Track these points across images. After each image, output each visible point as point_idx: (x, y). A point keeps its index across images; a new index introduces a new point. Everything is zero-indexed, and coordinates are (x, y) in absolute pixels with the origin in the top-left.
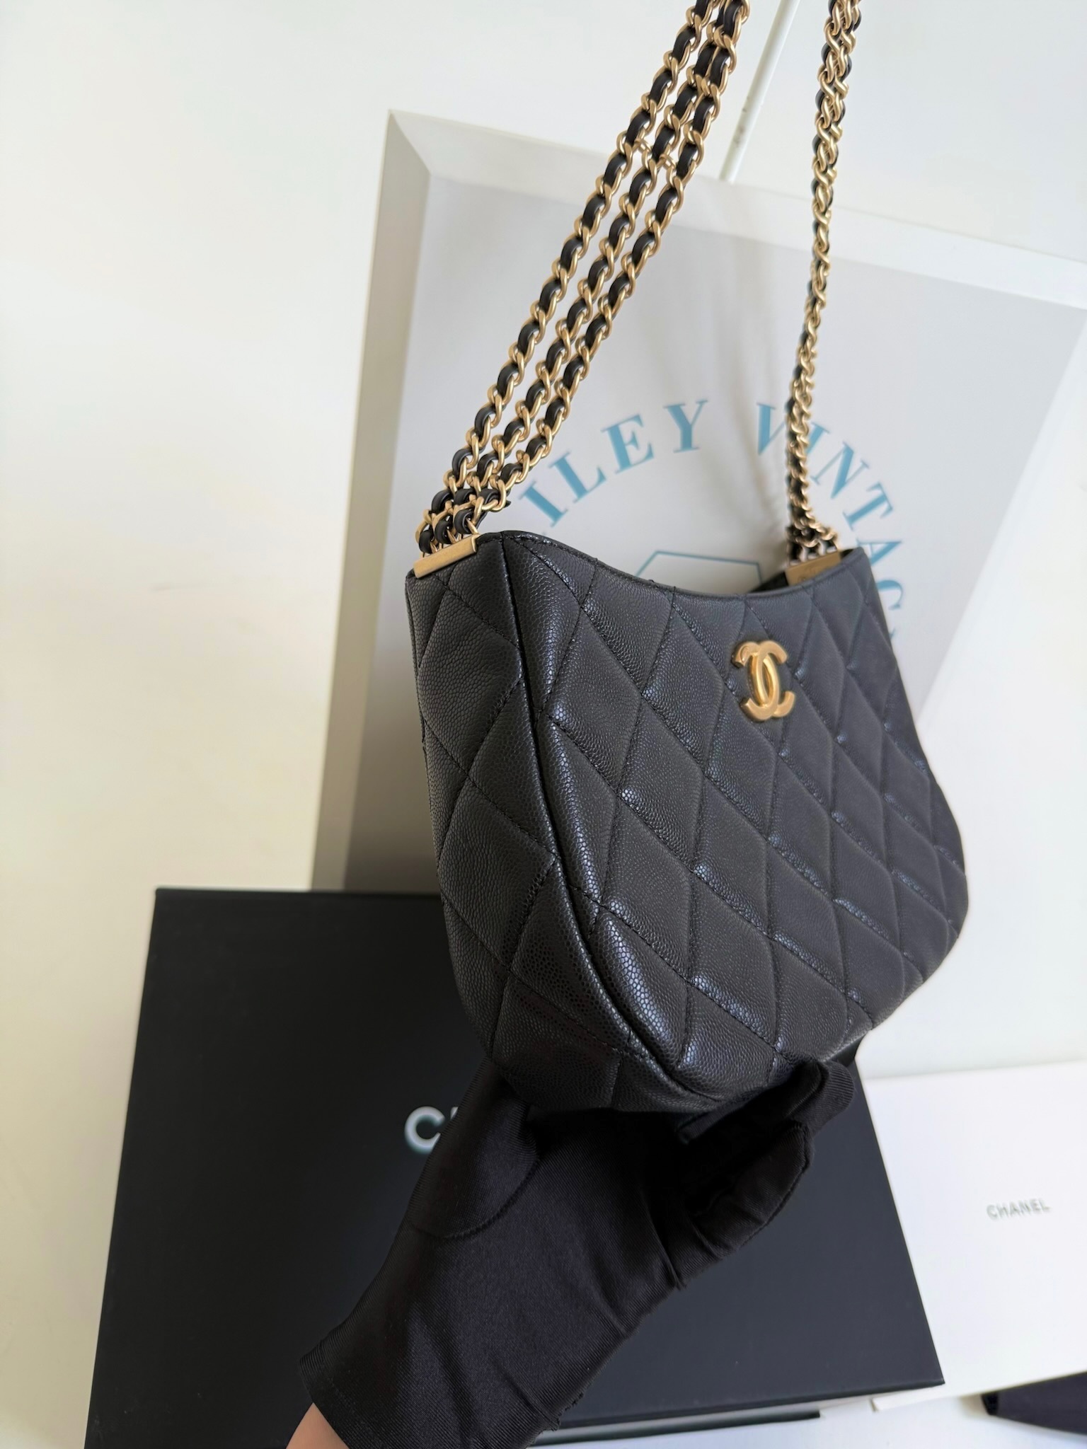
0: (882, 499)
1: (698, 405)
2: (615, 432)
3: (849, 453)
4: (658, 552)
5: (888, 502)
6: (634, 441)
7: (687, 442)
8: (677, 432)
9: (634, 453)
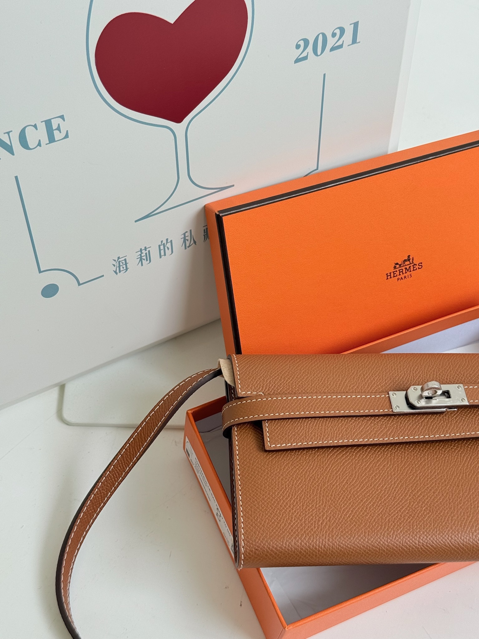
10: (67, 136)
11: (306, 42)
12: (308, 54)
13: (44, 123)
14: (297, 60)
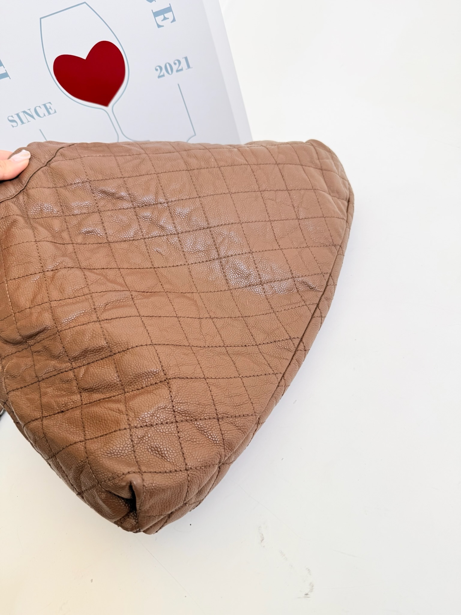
4: (41, 19)
10: (55, 112)
11: (161, 68)
12: (164, 73)
13: (43, 106)
14: (159, 77)
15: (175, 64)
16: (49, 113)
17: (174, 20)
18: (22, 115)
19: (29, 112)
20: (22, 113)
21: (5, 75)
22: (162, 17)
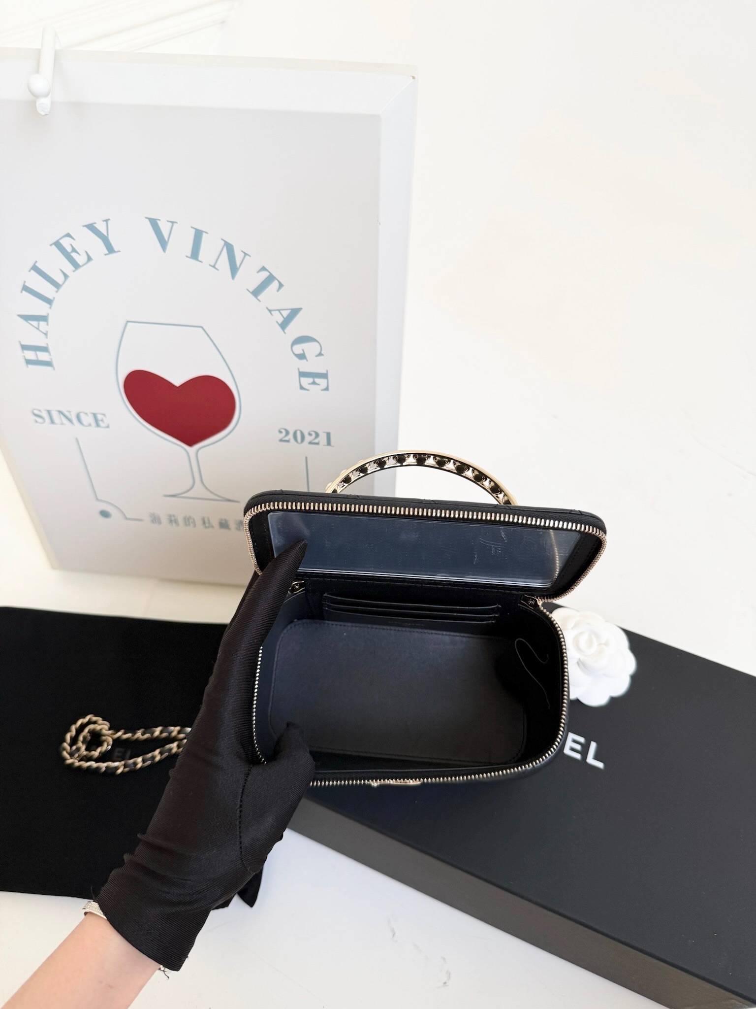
0: (271, 279)
1: (105, 223)
2: (58, 244)
3: (229, 248)
4: (128, 322)
5: (278, 280)
6: (74, 250)
7: (110, 249)
8: (100, 242)
9: (80, 259)
10: (108, 427)
11: (287, 433)
12: (290, 439)
13: (92, 415)
14: (281, 440)
15: (310, 434)
16: (98, 425)
17: (327, 389)
18: (55, 415)
19: (67, 414)
20: (57, 412)
21: (48, 364)
22: (311, 380)
